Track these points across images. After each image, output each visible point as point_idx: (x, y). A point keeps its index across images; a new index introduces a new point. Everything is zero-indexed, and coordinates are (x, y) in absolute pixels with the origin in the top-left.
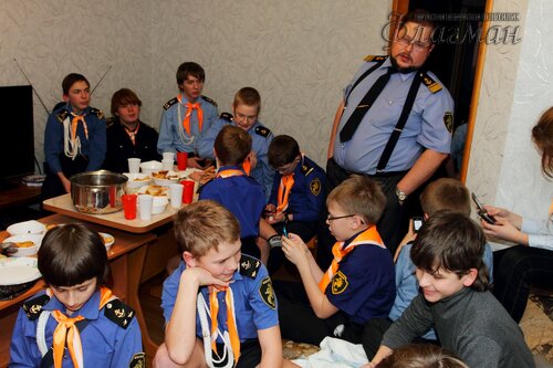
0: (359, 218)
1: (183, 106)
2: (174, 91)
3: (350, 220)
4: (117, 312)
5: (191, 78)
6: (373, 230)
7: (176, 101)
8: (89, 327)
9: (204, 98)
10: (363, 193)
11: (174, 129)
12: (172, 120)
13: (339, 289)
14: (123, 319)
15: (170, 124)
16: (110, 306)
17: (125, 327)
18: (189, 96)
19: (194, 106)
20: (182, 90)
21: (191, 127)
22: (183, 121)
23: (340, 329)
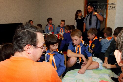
0: (94, 35)
1: (49, 26)
2: (47, 23)
3: (93, 36)
4: (61, 52)
5: (50, 20)
6: (96, 37)
7: (48, 25)
8: (55, 56)
9: (52, 24)
10: (94, 30)
11: (48, 30)
12: (47, 28)
13: (93, 47)
14: (62, 53)
15: (47, 29)
16: (59, 51)
17: (62, 55)
18: (50, 24)
19: (51, 25)
20: (48, 23)
21: (51, 29)
22: (49, 28)
23: (93, 55)
